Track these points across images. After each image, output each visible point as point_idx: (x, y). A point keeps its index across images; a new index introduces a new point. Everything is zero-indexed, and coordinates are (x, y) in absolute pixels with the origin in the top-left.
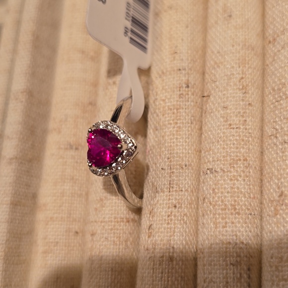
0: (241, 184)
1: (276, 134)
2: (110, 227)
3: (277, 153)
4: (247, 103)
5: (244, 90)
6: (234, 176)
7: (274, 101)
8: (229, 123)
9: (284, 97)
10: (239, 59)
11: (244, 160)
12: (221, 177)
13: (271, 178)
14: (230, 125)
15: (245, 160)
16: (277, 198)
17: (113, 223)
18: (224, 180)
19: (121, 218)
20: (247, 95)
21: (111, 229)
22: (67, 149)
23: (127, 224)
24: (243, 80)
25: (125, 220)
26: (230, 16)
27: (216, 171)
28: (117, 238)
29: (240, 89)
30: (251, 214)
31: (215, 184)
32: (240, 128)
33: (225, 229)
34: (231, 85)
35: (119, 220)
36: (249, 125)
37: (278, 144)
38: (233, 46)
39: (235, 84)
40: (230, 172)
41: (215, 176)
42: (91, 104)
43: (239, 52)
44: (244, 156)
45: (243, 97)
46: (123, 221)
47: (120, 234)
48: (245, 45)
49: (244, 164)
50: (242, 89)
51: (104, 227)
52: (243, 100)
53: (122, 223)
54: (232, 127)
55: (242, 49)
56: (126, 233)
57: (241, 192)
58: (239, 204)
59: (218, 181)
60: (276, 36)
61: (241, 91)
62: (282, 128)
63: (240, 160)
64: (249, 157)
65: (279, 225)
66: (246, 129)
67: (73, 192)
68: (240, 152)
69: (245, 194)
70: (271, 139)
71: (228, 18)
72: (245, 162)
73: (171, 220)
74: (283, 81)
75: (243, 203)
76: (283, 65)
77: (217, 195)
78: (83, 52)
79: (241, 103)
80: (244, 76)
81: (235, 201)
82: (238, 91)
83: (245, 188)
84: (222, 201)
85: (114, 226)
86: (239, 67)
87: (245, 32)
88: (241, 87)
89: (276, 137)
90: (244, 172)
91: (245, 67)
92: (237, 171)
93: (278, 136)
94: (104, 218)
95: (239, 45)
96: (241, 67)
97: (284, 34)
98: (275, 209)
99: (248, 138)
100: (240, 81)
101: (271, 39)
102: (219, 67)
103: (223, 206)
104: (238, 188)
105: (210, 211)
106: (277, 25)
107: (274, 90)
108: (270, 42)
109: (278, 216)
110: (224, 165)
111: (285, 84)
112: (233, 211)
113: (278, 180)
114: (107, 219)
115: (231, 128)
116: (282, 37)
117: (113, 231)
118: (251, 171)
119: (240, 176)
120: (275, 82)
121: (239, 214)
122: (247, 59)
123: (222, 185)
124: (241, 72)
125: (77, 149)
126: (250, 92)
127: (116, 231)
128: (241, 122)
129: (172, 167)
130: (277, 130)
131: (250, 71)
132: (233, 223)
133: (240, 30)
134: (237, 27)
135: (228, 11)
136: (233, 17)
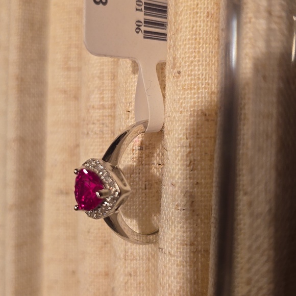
2: (91, 280)
10: (187, 129)
11: (191, 245)
17: (93, 277)
19: (100, 272)
22: (58, 194)
23: (106, 277)
24: (191, 154)
25: (104, 274)
26: (179, 73)
28: (97, 290)
32: (187, 210)
39: (182, 159)
45: (190, 174)
47: (99, 287)
48: (194, 111)
50: (190, 165)
52: (190, 178)
53: (101, 277)
61: (188, 168)
63: (187, 245)
66: (193, 211)
71: (178, 75)
78: (65, 92)
79: (189, 181)
80: (191, 149)
86: (187, 139)
87: (194, 94)
88: (188, 163)
91: (193, 137)
100: (187, 156)
117: (93, 284)
124: (188, 145)
125: (67, 193)
126: (199, 167)
128: (188, 203)
133: (189, 91)
134: (186, 87)
135: (178, 64)
136: (182, 73)
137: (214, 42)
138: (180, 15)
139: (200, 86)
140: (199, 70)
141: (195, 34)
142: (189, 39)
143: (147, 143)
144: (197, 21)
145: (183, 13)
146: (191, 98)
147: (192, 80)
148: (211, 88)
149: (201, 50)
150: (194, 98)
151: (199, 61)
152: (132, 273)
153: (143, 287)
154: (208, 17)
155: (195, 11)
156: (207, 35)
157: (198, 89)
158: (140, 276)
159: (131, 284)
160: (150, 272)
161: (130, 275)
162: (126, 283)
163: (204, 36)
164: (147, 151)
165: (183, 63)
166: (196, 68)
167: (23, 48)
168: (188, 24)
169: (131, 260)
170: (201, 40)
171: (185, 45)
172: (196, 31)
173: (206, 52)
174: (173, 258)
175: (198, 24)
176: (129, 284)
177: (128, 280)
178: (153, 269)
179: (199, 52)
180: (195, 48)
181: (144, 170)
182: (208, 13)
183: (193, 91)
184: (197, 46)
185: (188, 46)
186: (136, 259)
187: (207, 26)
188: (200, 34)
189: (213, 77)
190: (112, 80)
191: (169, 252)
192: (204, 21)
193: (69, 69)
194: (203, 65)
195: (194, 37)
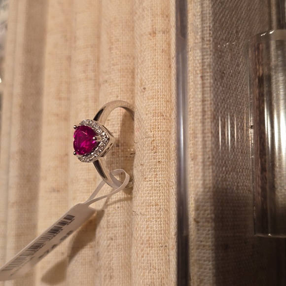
0: (154, 224)
4: (158, 160)
5: (155, 150)
6: (149, 218)
8: (145, 177)
10: (151, 125)
11: (156, 206)
12: (140, 219)
18: (142, 222)
20: (158, 154)
22: (51, 192)
24: (154, 142)
25: (89, 246)
26: (145, 89)
32: (152, 181)
33: (143, 258)
36: (160, 178)
38: (147, 114)
39: (149, 146)
40: (146, 215)
43: (151, 119)
44: (156, 202)
45: (154, 156)
47: (86, 257)
48: (155, 113)
49: (156, 208)
52: (154, 158)
53: (87, 249)
54: (147, 180)
55: (153, 116)
56: (90, 256)
58: (152, 240)
61: (153, 151)
64: (160, 202)
66: (157, 181)
73: (110, 249)
75: (155, 238)
77: (138, 233)
78: (58, 115)
80: (155, 139)
81: (149, 237)
82: (150, 151)
84: (141, 238)
86: (151, 132)
87: (156, 102)
88: (153, 148)
90: (156, 215)
91: (156, 130)
92: (151, 214)
93: (174, 187)
95: (151, 113)
100: (151, 143)
103: (141, 241)
104: (151, 227)
110: (142, 209)
118: (162, 213)
119: (153, 218)
121: (152, 247)
122: (157, 124)
124: (152, 136)
125: (58, 191)
126: (160, 151)
128: (153, 176)
132: (148, 254)
133: (152, 100)
134: (150, 98)
135: (144, 84)
136: (147, 89)
137: (167, 68)
138: (144, 52)
139: (159, 96)
140: (158, 86)
141: (155, 63)
142: (151, 67)
143: (122, 142)
144: (155, 55)
145: (147, 50)
146: (153, 104)
147: (153, 92)
148: (167, 98)
149: (159, 73)
150: (156, 104)
151: (158, 80)
152: (113, 238)
153: (121, 248)
154: (162, 52)
155: (154, 48)
156: (162, 64)
157: (158, 98)
158: (119, 240)
159: (112, 246)
160: (126, 237)
161: (112, 239)
162: (108, 246)
163: (161, 65)
164: (122, 147)
165: (147, 83)
166: (156, 85)
167: (25, 85)
168: (149, 57)
169: (112, 228)
170: (159, 67)
171: (148, 70)
172: (155, 61)
173: (162, 75)
174: (143, 217)
175: (157, 56)
176: (111, 247)
177: (110, 244)
178: (128, 234)
179: (158, 75)
180: (155, 72)
181: (120, 161)
182: (163, 50)
183: (154, 100)
184: (156, 71)
185: (150, 71)
186: (116, 227)
187: (162, 58)
188: (158, 63)
189: (167, 91)
190: (95, 102)
191: (140, 213)
192: (160, 55)
193: (60, 99)
194: (160, 83)
195: (154, 65)
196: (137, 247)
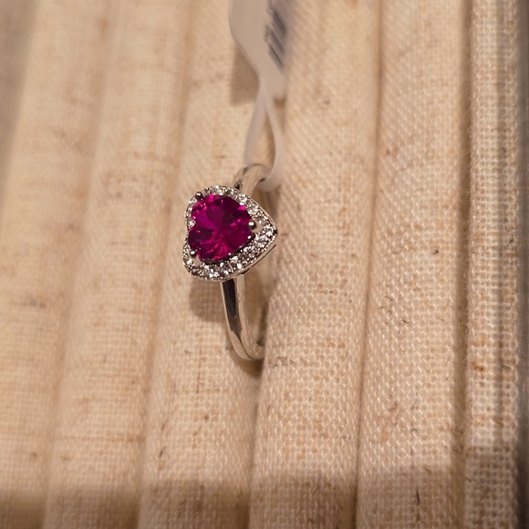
0: (332, 386)
1: (391, 306)
2: (99, 449)
3: (391, 339)
4: (350, 252)
5: (346, 230)
6: (322, 372)
7: (389, 251)
8: (319, 282)
9: (407, 247)
10: (340, 177)
11: (340, 347)
12: (301, 372)
13: (379, 379)
14: (320, 286)
15: (342, 346)
16: (387, 413)
17: (104, 443)
18: (305, 379)
19: (119, 434)
20: (350, 239)
21: (101, 453)
22: (25, 304)
23: (130, 444)
24: (346, 213)
25: (126, 438)
26: (327, 102)
27: (292, 362)
28: (110, 468)
29: (339, 228)
30: (344, 438)
31: (290, 385)
32: (336, 293)
33: (302, 461)
34: (324, 220)
35: (115, 436)
36: (350, 288)
37: (393, 322)
38: (331, 154)
39: (332, 219)
40: (317, 365)
41: (291, 371)
42: (71, 227)
43: (340, 165)
44: (340, 340)
45: (343, 241)
46: (122, 440)
47: (116, 461)
48: (350, 154)
49: (339, 353)
50: (343, 227)
51: (87, 447)
52: (343, 247)
53: (120, 444)
54: (324, 289)
55: (346, 159)
56: (125, 461)
57: (332, 400)
58: (326, 420)
59: (295, 379)
60: (398, 144)
61: (341, 231)
62: (400, 298)
63: (333, 345)
64: (348, 341)
65: (389, 459)
66: (346, 295)
67: (33, 382)
68: (334, 334)
69: (337, 403)
70: (381, 314)
71: (324, 105)
72: (341, 350)
74: (407, 220)
75: (334, 417)
76: (408, 195)
77: (292, 403)
78: (63, 135)
79: (341, 251)
80: (346, 206)
81: (321, 414)
82: (335, 230)
83: (338, 394)
84: (300, 414)
85: (107, 447)
86: (340, 190)
88: (341, 224)
89: (391, 312)
90: (338, 366)
92: (327, 364)
93: (393, 309)
94: (89, 432)
95: (341, 153)
96: (343, 191)
97: (413, 143)
98: (383, 431)
99: (349, 309)
100: (339, 214)
101: (391, 149)
102: (305, 187)
103: (301, 423)
104: (327, 392)
105: (279, 430)
106: (402, 125)
107: (390, 233)
108: (388, 152)
109: (388, 443)
110: (306, 352)
111: (409, 226)
112: (317, 431)
113: (391, 382)
114: (93, 435)
115: (322, 292)
116: (410, 147)
117: (103, 456)
118: (350, 365)
119: (332, 373)
120: (392, 220)
121: (325, 436)
122: (352, 177)
123: (301, 386)
124: (342, 199)
125: (42, 306)
126: (355, 233)
127: (109, 456)
128: (339, 283)
129: (203, 349)
130: (391, 300)
131: (357, 197)
132: (315, 451)
134: (339, 122)
135: (325, 93)
136: (333, 104)
152: (210, 415)
158: (223, 421)
159: (206, 434)
161: (206, 418)
165: (334, 92)
174: (309, 368)
176: (201, 435)
177: (200, 429)
180: (352, 75)
191: (302, 360)
196: (285, 435)
